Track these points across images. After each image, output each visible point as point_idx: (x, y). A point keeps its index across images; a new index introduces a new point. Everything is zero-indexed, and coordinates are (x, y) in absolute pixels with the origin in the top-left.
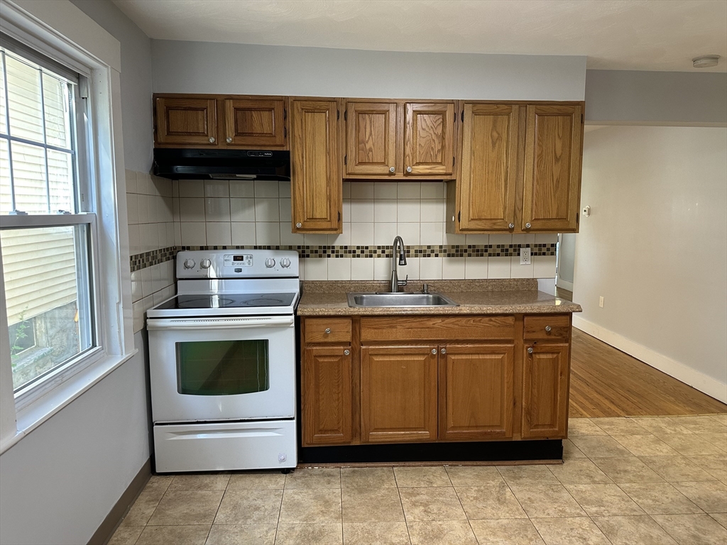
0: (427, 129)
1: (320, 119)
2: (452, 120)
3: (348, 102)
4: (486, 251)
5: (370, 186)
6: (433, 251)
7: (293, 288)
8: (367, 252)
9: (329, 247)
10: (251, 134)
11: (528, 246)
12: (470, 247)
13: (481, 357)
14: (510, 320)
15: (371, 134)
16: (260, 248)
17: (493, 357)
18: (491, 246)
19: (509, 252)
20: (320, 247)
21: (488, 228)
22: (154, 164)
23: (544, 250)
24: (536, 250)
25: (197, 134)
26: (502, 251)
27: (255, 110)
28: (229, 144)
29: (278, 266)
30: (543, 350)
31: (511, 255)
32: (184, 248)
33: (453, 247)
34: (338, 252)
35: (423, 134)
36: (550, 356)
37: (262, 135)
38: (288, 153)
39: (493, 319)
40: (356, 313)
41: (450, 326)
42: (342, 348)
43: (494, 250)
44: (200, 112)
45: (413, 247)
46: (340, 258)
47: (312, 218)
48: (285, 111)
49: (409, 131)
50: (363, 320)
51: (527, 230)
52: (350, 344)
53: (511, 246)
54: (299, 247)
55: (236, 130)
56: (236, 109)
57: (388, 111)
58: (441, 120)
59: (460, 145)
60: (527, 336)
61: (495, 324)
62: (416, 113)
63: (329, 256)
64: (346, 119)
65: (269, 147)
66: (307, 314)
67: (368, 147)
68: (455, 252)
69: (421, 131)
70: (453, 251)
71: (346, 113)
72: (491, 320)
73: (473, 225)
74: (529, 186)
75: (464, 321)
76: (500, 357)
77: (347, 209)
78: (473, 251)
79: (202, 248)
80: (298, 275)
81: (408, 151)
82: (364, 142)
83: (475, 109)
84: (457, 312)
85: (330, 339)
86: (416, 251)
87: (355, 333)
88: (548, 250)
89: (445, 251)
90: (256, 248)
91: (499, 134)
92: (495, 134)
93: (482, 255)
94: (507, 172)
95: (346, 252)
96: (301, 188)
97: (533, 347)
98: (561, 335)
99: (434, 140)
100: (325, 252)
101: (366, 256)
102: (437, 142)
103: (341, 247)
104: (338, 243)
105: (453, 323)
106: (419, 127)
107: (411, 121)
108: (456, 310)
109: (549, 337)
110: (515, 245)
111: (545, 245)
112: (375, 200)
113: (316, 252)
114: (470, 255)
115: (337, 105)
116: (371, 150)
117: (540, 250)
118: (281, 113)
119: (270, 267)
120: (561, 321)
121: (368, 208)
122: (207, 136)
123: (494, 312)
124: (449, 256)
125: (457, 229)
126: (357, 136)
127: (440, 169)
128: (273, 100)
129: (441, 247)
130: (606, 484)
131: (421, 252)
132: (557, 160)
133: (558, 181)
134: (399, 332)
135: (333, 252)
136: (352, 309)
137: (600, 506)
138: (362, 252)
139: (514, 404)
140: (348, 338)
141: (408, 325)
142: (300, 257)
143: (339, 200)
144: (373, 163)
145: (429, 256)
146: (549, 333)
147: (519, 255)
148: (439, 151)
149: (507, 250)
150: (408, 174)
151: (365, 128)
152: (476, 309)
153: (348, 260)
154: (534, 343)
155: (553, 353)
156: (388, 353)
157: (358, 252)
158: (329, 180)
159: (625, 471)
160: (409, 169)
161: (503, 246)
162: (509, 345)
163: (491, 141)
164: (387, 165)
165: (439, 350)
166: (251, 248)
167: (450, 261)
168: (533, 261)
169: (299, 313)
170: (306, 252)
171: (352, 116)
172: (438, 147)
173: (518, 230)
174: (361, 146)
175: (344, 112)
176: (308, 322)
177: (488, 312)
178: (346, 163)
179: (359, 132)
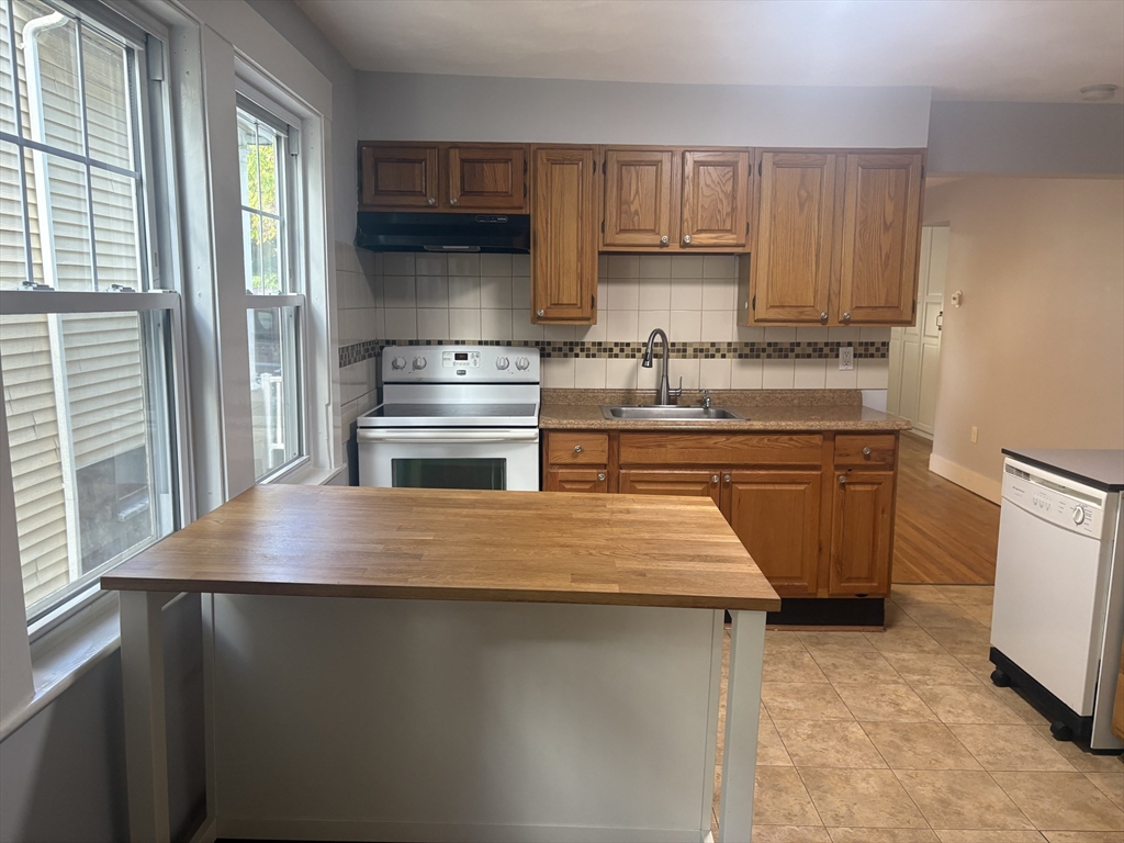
0: (712, 186)
1: (571, 172)
2: (746, 174)
3: (607, 150)
4: (792, 350)
5: (634, 262)
6: (718, 350)
7: (532, 396)
8: (628, 350)
9: (577, 344)
10: (481, 193)
11: (850, 344)
12: (769, 344)
13: (777, 487)
14: (817, 439)
15: (637, 192)
16: (486, 343)
17: (793, 487)
18: (798, 344)
19: (824, 352)
20: (565, 344)
21: (794, 318)
22: (358, 232)
23: (872, 350)
24: (861, 350)
25: (413, 193)
26: (815, 350)
27: (488, 161)
28: (452, 207)
29: (512, 367)
30: (859, 480)
31: (826, 356)
32: (388, 343)
33: (746, 344)
34: (588, 349)
35: (707, 192)
36: (868, 488)
37: (496, 193)
38: (527, 217)
39: (794, 437)
40: (614, 427)
41: (736, 445)
42: (595, 471)
43: (804, 350)
44: (417, 165)
45: (691, 344)
46: (591, 359)
47: (558, 304)
48: (525, 163)
49: (688, 187)
50: (623, 436)
51: (846, 322)
52: (605, 466)
53: (826, 344)
54: (537, 343)
55: (463, 189)
56: (463, 161)
57: (661, 161)
58: (731, 174)
59: (756, 206)
60: (839, 460)
61: (796, 444)
62: (698, 164)
63: (577, 356)
64: (604, 172)
65: (502, 209)
66: (551, 426)
67: (633, 209)
68: (749, 352)
69: (705, 189)
70: (747, 351)
71: (605, 165)
72: (791, 439)
73: (772, 314)
74: (849, 262)
75: (755, 440)
76: (802, 487)
77: (602, 291)
78: (774, 351)
79: (411, 343)
80: (538, 380)
81: (687, 215)
82: (629, 203)
83: (777, 159)
84: (746, 428)
85: (581, 460)
86: (695, 350)
87: (613, 452)
88: (878, 350)
89: (735, 350)
90: (480, 343)
91: (808, 193)
92: (804, 194)
93: (786, 356)
94: (818, 244)
95: (599, 350)
96: (544, 264)
97: (846, 475)
98: (884, 460)
99: (721, 200)
100: (571, 350)
101: (627, 356)
102: (725, 202)
103: (594, 344)
104: (589, 338)
105: (740, 442)
106: (702, 183)
107: (691, 175)
108: (745, 425)
109: (869, 463)
110: (832, 343)
111: (872, 344)
112: (642, 280)
113: (560, 349)
114: (769, 356)
115: (593, 154)
116: (636, 213)
117: (866, 350)
118: (521, 167)
119: (503, 368)
120: (887, 441)
121: (632, 290)
122: (425, 195)
123: (795, 428)
124: (740, 356)
125: (751, 320)
126: (620, 196)
127: (729, 239)
128: (510, 148)
129: (729, 344)
130: (938, 653)
131: (701, 350)
132: (887, 228)
133: (888, 257)
134: (671, 452)
135: (582, 350)
136: (609, 422)
137: (924, 675)
138: (622, 350)
139: (820, 550)
140: (603, 459)
141: (682, 444)
142: (542, 356)
143: (593, 280)
144: (639, 231)
145: (713, 356)
146: (868, 457)
147: (837, 356)
148: (727, 214)
149: (821, 350)
150: (685, 245)
151: (630, 184)
152: (772, 425)
153: (601, 362)
154: (850, 468)
155: (873, 484)
156: (656, 479)
157: (616, 350)
158: (580, 253)
159: (969, 642)
160: (687, 239)
161: (816, 344)
162: (815, 473)
163: (797, 203)
164: (658, 234)
165: (721, 477)
166: (473, 343)
167: (742, 364)
168: (856, 365)
169: (542, 425)
170: (548, 349)
171: (613, 169)
172: (726, 209)
173: (832, 322)
174: (624, 208)
175: (603, 163)
176: (553, 436)
177: (788, 428)
178: (603, 231)
179: (621, 189)
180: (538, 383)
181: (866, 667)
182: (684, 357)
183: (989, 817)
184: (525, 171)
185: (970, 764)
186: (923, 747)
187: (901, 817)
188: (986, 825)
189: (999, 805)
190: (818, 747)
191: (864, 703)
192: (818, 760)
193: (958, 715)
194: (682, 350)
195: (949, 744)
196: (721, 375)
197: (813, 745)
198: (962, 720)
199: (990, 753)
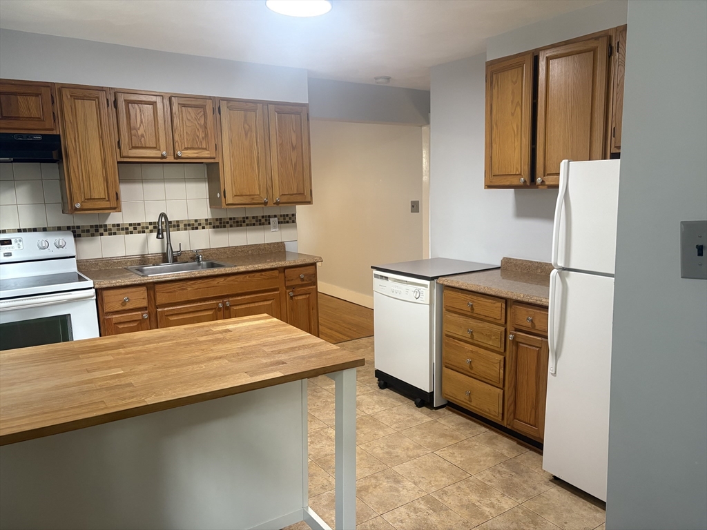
0: (192, 120)
1: (91, 106)
2: (212, 113)
3: (116, 92)
4: (244, 222)
5: (137, 168)
6: (200, 224)
7: (71, 267)
8: (139, 228)
9: (101, 226)
10: (17, 118)
11: (275, 216)
12: (230, 219)
13: (257, 304)
14: (276, 273)
15: (142, 122)
16: (25, 230)
17: (265, 303)
18: (247, 218)
19: (261, 222)
20: (92, 227)
21: (249, 202)
23: (287, 219)
24: (282, 219)
26: (257, 221)
27: (21, 94)
29: (52, 247)
30: (299, 293)
31: (263, 224)
33: (217, 220)
34: (110, 230)
35: (189, 124)
36: (304, 297)
37: (30, 118)
38: (58, 137)
39: (263, 273)
41: (231, 283)
42: (140, 313)
43: (250, 221)
45: (182, 221)
46: (113, 236)
47: (91, 199)
48: (52, 97)
49: (176, 120)
50: (157, 287)
51: (277, 203)
52: (145, 308)
53: (263, 217)
54: (69, 228)
57: (156, 102)
58: (202, 113)
59: (219, 133)
60: (288, 284)
61: (265, 277)
62: (181, 105)
63: (102, 234)
64: (116, 107)
65: (37, 130)
66: (104, 286)
67: (140, 132)
68: (219, 224)
69: (187, 122)
70: (217, 223)
71: (116, 102)
72: (262, 275)
73: (238, 200)
74: (275, 168)
75: (241, 278)
76: (270, 303)
77: (125, 190)
78: (234, 223)
80: (74, 254)
81: (177, 138)
82: (136, 129)
83: (229, 105)
84: (236, 271)
85: (128, 307)
86: (185, 225)
87: (151, 297)
88: (290, 218)
89: (210, 224)
90: (19, 231)
91: (250, 127)
92: (247, 127)
93: (241, 226)
94: (258, 157)
95: (118, 230)
96: (76, 170)
97: (293, 291)
98: (310, 280)
99: (198, 129)
100: (97, 231)
101: (139, 232)
102: (201, 130)
103: (114, 225)
104: (110, 222)
105: (233, 280)
106: (185, 118)
107: (177, 112)
108: (235, 270)
109: (304, 283)
110: (266, 216)
111: (287, 215)
112: (143, 180)
113: (88, 231)
114: (231, 226)
115: (106, 94)
116: (143, 136)
117: (284, 219)
118: (49, 100)
119: (44, 248)
120: (310, 270)
121: (138, 187)
123: (263, 268)
124: (214, 227)
125: (224, 204)
126: (129, 124)
127: (205, 154)
128: (39, 86)
129: (206, 220)
131: (189, 225)
132: (294, 148)
133: (295, 165)
134: (190, 293)
135: (105, 230)
136: (145, 278)
138: (135, 229)
140: (145, 304)
141: (196, 286)
142: (75, 236)
143: (115, 181)
144: (144, 148)
145: (197, 228)
146: (302, 280)
147: (269, 224)
148: (203, 138)
149: (260, 220)
150: (179, 157)
151: (136, 115)
152: (250, 267)
153: (121, 237)
154: (293, 287)
155: (306, 294)
156: (182, 312)
157: (131, 229)
158: (104, 162)
160: (179, 153)
161: (257, 217)
162: (276, 292)
163: (244, 132)
164: (159, 150)
165: (224, 304)
166: (14, 231)
167: (216, 232)
168: (280, 228)
169: (97, 286)
170: (78, 232)
171: (122, 104)
172: (202, 135)
173: (270, 204)
174: (133, 132)
175: (113, 100)
176: (105, 293)
177: (260, 268)
178: (119, 148)
179: (130, 119)
180: (74, 257)
181: (319, 397)
182: (178, 230)
183: (410, 453)
184: (53, 103)
185: (390, 431)
186: (366, 430)
187: (374, 467)
188: (411, 458)
189: (412, 447)
190: (318, 446)
191: (328, 416)
192: (322, 453)
193: (373, 409)
194: (177, 226)
195: (376, 424)
196: (203, 240)
197: (315, 447)
198: (376, 410)
199: (395, 423)
